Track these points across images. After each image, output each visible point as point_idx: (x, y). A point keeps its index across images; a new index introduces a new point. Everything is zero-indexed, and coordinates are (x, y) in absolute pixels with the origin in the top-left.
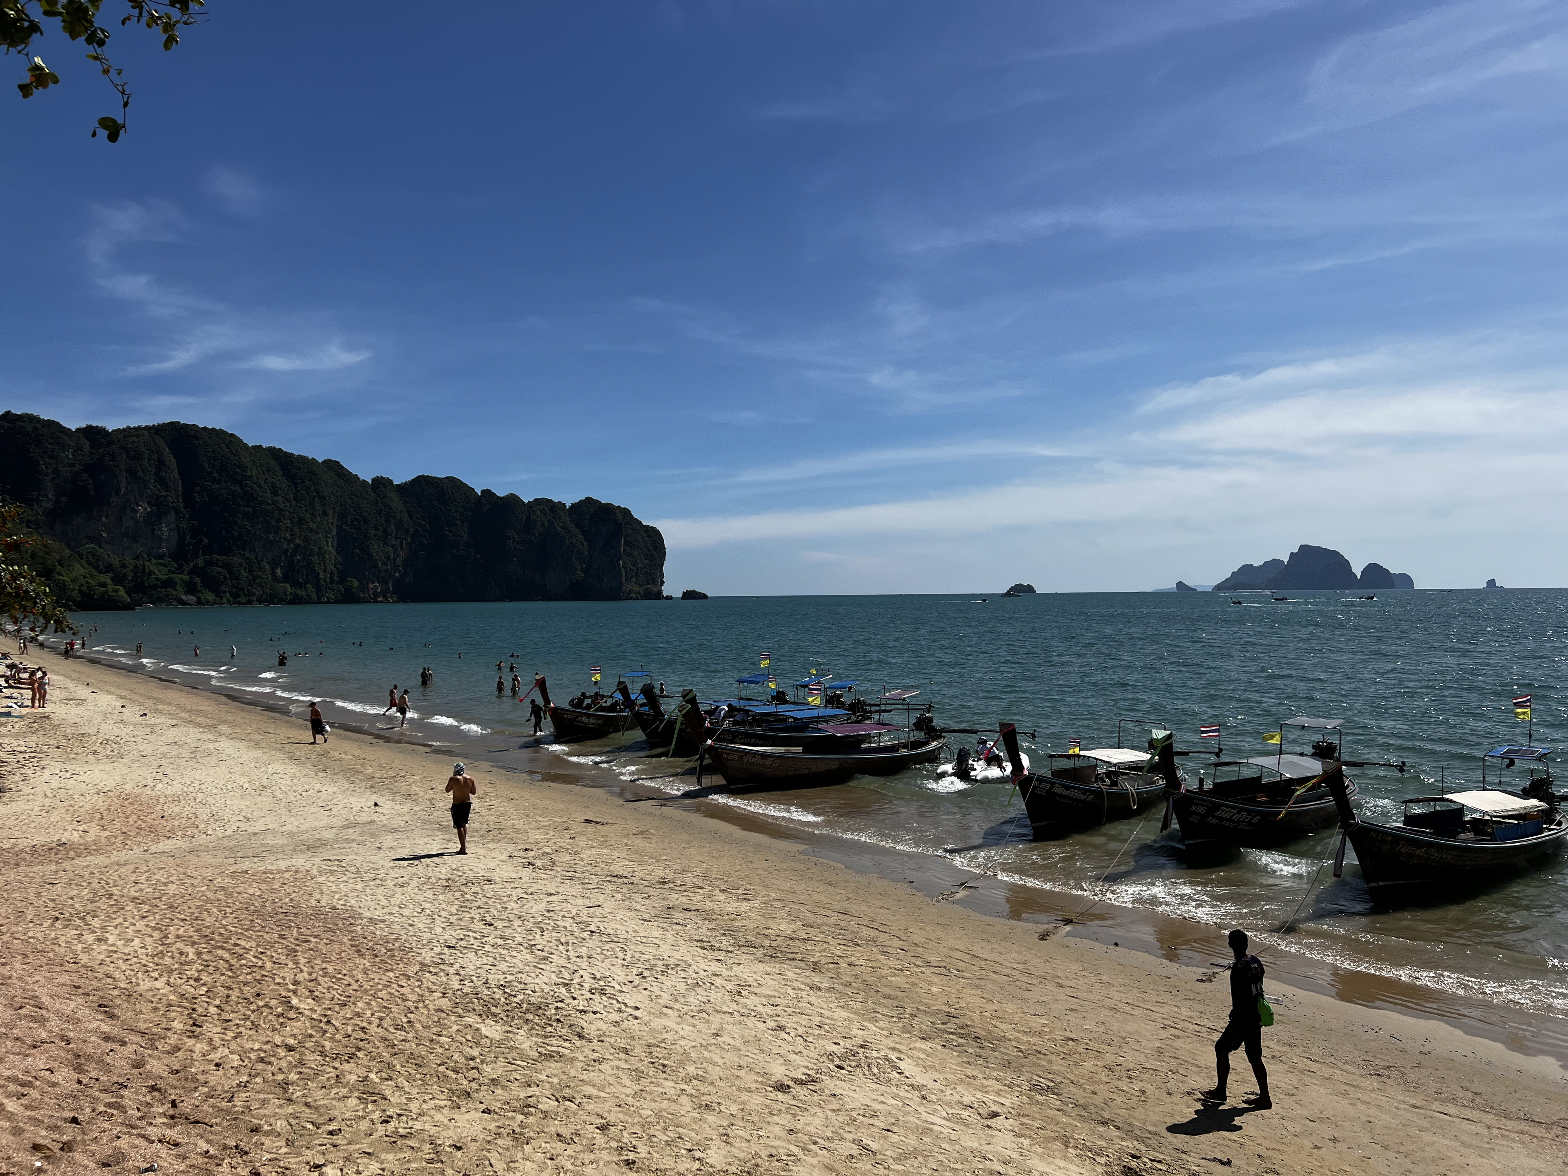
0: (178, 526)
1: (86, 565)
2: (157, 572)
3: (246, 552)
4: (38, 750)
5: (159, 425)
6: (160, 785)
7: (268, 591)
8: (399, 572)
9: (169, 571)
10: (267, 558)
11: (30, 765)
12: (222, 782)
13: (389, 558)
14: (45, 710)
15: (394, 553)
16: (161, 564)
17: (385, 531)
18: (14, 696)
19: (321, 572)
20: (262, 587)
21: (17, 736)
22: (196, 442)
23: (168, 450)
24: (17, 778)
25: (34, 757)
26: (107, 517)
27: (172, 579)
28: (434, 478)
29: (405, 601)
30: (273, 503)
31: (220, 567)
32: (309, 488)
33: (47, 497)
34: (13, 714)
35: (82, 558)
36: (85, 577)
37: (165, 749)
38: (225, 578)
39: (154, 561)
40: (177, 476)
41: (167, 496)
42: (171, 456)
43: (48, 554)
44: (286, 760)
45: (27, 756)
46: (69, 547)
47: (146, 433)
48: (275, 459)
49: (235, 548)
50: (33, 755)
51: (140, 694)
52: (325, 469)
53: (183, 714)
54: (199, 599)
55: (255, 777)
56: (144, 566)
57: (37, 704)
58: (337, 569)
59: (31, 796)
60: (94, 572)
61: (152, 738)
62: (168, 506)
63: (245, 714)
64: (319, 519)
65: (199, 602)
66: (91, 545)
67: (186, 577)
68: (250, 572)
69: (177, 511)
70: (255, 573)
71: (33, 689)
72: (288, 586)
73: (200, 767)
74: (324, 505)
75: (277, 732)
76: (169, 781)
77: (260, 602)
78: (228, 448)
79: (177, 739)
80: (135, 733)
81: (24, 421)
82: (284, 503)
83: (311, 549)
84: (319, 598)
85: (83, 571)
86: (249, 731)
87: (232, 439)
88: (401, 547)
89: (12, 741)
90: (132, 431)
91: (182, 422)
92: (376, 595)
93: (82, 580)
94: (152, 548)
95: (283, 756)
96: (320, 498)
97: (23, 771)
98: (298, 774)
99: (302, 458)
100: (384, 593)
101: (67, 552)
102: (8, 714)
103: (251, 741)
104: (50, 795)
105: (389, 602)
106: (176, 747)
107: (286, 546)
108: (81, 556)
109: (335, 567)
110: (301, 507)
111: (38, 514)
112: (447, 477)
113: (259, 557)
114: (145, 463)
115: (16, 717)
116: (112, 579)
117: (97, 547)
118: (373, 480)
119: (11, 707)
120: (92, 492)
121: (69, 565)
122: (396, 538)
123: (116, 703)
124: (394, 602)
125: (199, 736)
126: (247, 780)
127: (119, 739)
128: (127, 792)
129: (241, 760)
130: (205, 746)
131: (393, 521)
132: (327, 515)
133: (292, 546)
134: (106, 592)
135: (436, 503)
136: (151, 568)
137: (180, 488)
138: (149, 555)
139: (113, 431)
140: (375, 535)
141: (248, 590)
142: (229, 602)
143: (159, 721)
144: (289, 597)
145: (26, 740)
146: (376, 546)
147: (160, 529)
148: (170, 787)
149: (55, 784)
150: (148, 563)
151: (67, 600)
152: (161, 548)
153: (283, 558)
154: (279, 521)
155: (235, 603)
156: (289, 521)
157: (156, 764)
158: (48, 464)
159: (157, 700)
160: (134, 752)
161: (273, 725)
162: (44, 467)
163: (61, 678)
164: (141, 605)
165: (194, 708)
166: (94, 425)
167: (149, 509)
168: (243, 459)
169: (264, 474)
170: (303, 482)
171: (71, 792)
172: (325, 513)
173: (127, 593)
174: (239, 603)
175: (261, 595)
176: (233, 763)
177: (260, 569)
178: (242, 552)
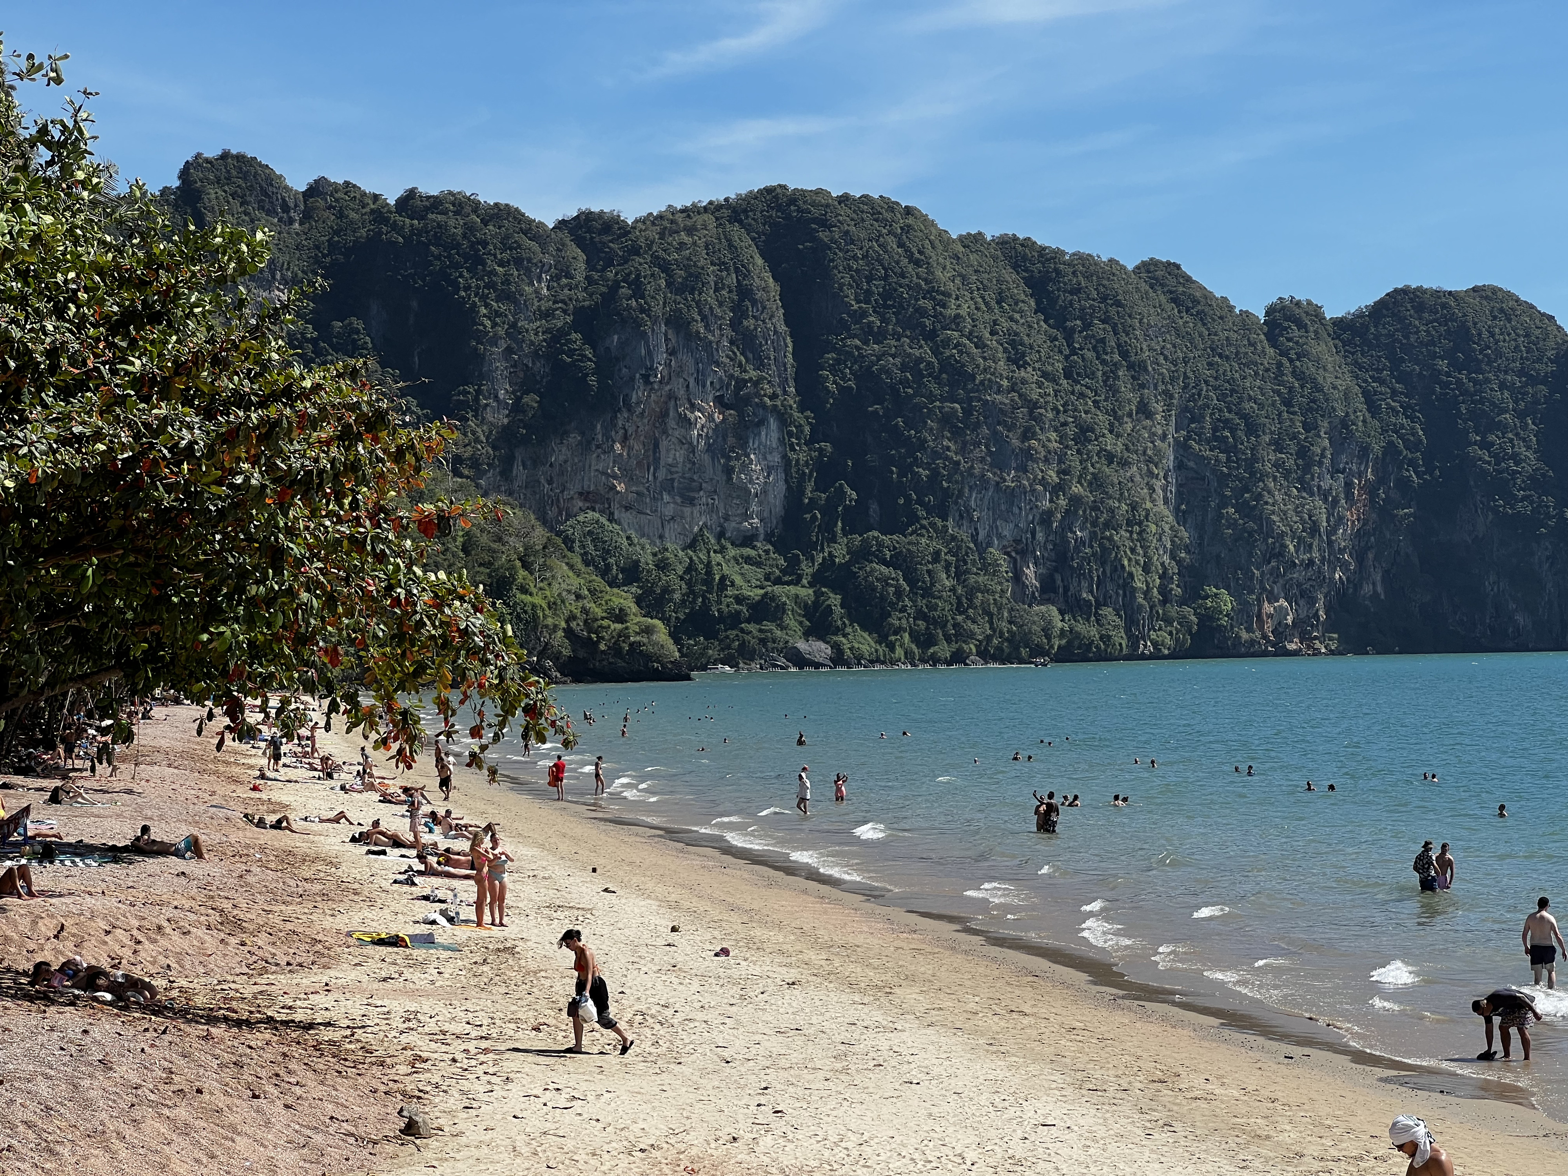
0: (785, 457)
1: (580, 565)
2: (738, 580)
3: (950, 523)
4: (494, 1032)
5: (739, 197)
6: (768, 1140)
7: (1004, 625)
8: (1344, 566)
9: (767, 578)
10: (1000, 537)
11: (480, 1070)
12: (913, 1141)
13: (1314, 530)
14: (506, 932)
15: (1329, 515)
16: (748, 560)
17: (1303, 452)
18: (440, 894)
19: (1138, 572)
20: (991, 615)
21: (448, 997)
22: (823, 235)
23: (759, 261)
24: (454, 1101)
25: (486, 1051)
26: (625, 439)
27: (773, 598)
28: (1437, 294)
29: (1360, 651)
30: (1012, 389)
31: (887, 564)
32: (1103, 341)
33: (496, 397)
34: (439, 940)
35: (571, 549)
36: (578, 597)
37: (774, 1044)
38: (899, 593)
39: (732, 552)
40: (782, 328)
41: (760, 379)
42: (768, 276)
43: (499, 539)
44: (1069, 1091)
45: (471, 1046)
46: (544, 520)
47: (709, 218)
48: (1015, 267)
49: (922, 513)
50: (484, 1044)
51: (710, 898)
52: (1144, 287)
53: (811, 955)
54: (837, 648)
55: (993, 1133)
56: (708, 565)
57: (487, 918)
58: (1179, 563)
59: (485, 1150)
60: (599, 582)
61: (744, 1012)
62: (764, 406)
63: (958, 960)
64: (1129, 427)
65: (838, 659)
66: (591, 515)
67: (806, 593)
68: (960, 575)
69: (784, 420)
70: (972, 579)
71: (479, 881)
72: (1054, 611)
73: (857, 1097)
74: (1142, 386)
75: (1043, 1011)
76: (789, 1130)
77: (985, 655)
78: (901, 245)
79: (801, 1021)
80: (706, 999)
81: (445, 213)
82: (1040, 385)
83: (1112, 510)
84: (1134, 645)
85: (575, 582)
86: (972, 1006)
87: (910, 221)
88: (1349, 496)
89: (440, 1007)
90: (679, 218)
91: (792, 187)
92: (1281, 632)
93: (573, 606)
94: (727, 518)
95: (1057, 1077)
96: (1131, 367)
97: (465, 1085)
98: (1101, 1132)
99: (1084, 261)
100: (1302, 629)
101: (539, 535)
102: (428, 940)
103: (976, 1032)
104: (525, 1150)
105: (1317, 653)
106: (799, 1041)
107: (1046, 504)
108: (568, 542)
109: (1173, 557)
110: (1082, 395)
111: (477, 440)
112: (1475, 289)
113: (981, 536)
114: (709, 297)
115: (446, 948)
116: (639, 601)
117: (604, 520)
118: (1270, 311)
119: (434, 922)
120: (592, 380)
121: (544, 567)
122: (1335, 471)
123: (655, 920)
124: (1332, 653)
125: (852, 1014)
126: (974, 1139)
127: (669, 1012)
128: (694, 1151)
129: (957, 1084)
130: (870, 1040)
131: (1324, 425)
132: (1149, 415)
133: (1063, 502)
134: (623, 635)
135: (1443, 365)
136: (726, 570)
137: (790, 359)
138: (721, 535)
139: (637, 221)
140: (1276, 465)
141: (956, 625)
142: (909, 657)
143: (757, 970)
144: (1056, 643)
145: (469, 1005)
146: (1279, 497)
147: (745, 467)
148: (790, 1146)
149: (534, 1123)
150: (718, 558)
151: (541, 655)
152: (746, 517)
153: (1040, 536)
154: (1027, 434)
155: (923, 661)
156: (1053, 436)
157: (755, 1084)
158: (498, 314)
159: (751, 915)
160: (706, 1048)
161: (1028, 993)
162: (488, 323)
163: (536, 851)
164: (704, 668)
165: (838, 939)
166: (595, 209)
167: (718, 417)
168: (939, 273)
169: (990, 309)
170: (1087, 326)
171: (570, 1144)
172: (1144, 410)
173: (671, 635)
174: (935, 660)
175: (989, 638)
176: (935, 1091)
177: (984, 568)
178: (939, 523)
